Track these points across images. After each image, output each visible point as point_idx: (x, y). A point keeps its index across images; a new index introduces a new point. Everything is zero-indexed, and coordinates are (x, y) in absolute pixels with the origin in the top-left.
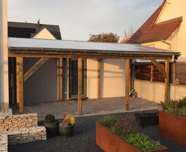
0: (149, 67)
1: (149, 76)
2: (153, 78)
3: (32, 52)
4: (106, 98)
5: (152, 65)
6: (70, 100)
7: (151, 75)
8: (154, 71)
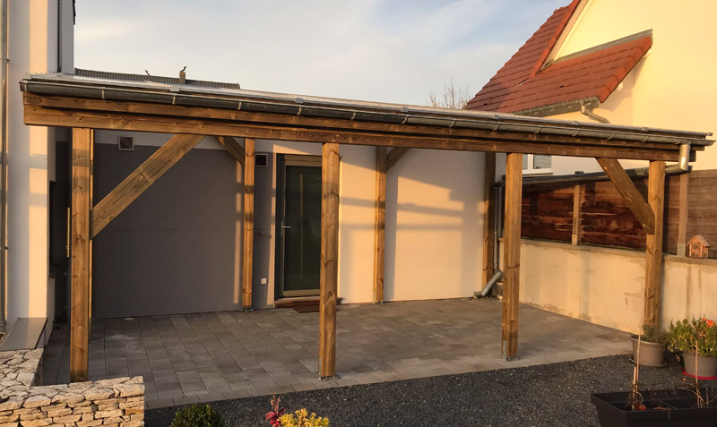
0: (563, 192)
1: (562, 227)
2: (583, 232)
3: (132, 108)
4: (405, 302)
5: (578, 187)
6: (278, 306)
7: (571, 222)
8: (583, 208)
